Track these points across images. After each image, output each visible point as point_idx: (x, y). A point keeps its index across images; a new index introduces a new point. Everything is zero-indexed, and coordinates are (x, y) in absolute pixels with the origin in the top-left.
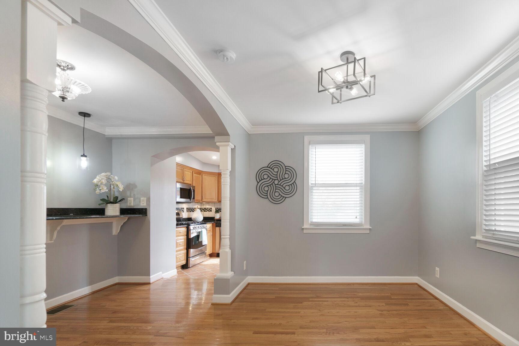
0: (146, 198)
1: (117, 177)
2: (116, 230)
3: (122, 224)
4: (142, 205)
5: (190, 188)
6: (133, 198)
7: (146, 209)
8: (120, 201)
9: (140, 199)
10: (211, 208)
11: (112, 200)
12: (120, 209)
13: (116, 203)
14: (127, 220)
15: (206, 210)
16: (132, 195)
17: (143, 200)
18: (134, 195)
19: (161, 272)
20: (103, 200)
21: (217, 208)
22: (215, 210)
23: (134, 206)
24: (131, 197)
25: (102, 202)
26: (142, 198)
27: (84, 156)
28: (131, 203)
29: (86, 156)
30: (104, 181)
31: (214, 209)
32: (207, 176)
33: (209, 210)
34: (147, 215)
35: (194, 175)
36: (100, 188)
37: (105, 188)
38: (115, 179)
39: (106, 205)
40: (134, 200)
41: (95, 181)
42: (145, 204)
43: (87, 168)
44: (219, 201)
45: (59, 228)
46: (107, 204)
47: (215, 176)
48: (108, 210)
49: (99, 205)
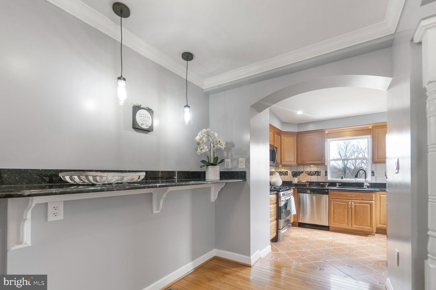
0: (244, 158)
1: (217, 134)
2: (213, 197)
3: (220, 190)
4: (241, 167)
5: (274, 149)
6: (230, 160)
7: (245, 172)
8: (219, 163)
9: (238, 160)
10: (287, 172)
11: (212, 162)
12: (220, 172)
13: (216, 165)
14: (224, 187)
15: (281, 174)
16: (229, 155)
17: (242, 162)
18: (232, 155)
19: (259, 250)
20: (203, 161)
21: (294, 172)
22: (291, 174)
23: (231, 169)
24: (228, 158)
25: (202, 164)
26: (240, 159)
27: (187, 106)
28: (229, 166)
29: (189, 107)
30: (205, 139)
31: (290, 172)
32: (286, 137)
33: (285, 174)
34: (246, 180)
35: (275, 135)
36: (201, 148)
37: (206, 147)
38: (215, 136)
39: (207, 168)
40: (232, 161)
41: (198, 138)
42: (244, 167)
43: (190, 121)
44: (298, 163)
45: (164, 196)
46: (208, 166)
47: (294, 136)
48: (209, 174)
49: (201, 167)
